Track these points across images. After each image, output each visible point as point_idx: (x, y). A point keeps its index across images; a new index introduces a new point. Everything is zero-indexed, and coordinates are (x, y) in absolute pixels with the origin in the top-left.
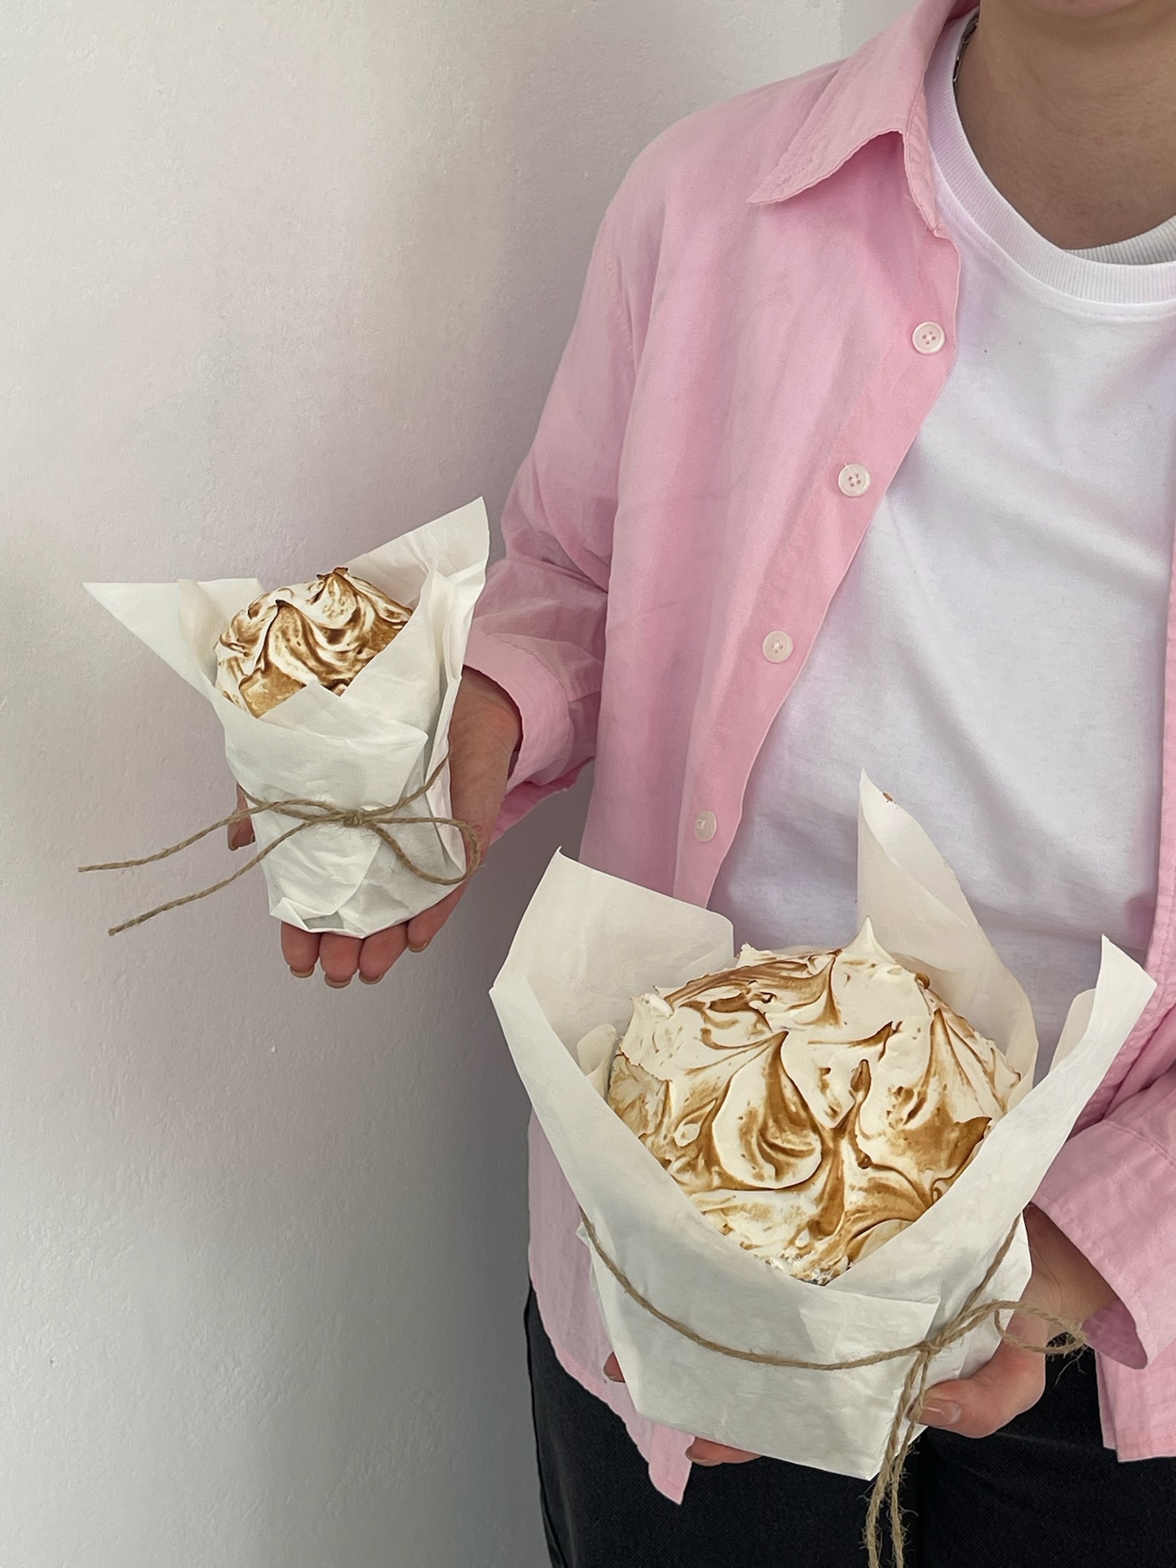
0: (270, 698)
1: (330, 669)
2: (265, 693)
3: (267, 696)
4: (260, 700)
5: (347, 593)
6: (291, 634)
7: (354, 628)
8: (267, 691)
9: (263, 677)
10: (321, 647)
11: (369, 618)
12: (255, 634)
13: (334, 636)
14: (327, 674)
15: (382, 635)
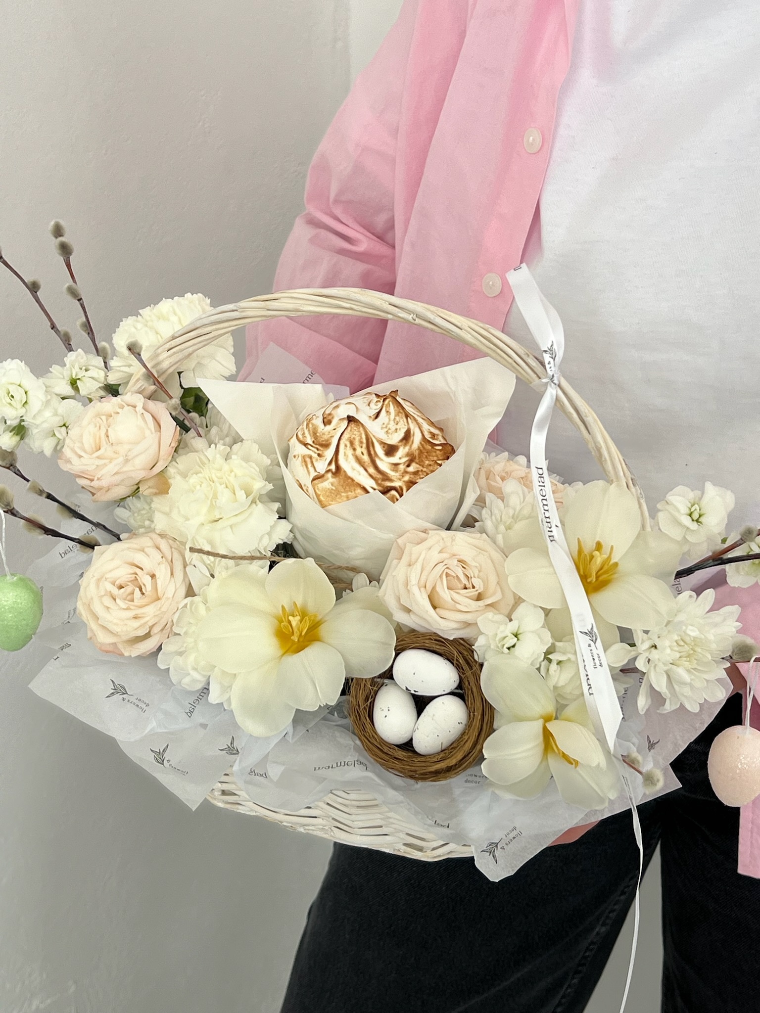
0: (336, 494)
1: (386, 477)
2: (332, 489)
3: (333, 491)
4: (327, 494)
5: (400, 415)
6: (357, 443)
7: (405, 445)
8: (334, 488)
9: (332, 477)
10: (380, 458)
11: (417, 439)
12: (327, 440)
13: (391, 450)
14: (383, 480)
15: (426, 454)
